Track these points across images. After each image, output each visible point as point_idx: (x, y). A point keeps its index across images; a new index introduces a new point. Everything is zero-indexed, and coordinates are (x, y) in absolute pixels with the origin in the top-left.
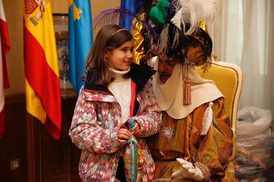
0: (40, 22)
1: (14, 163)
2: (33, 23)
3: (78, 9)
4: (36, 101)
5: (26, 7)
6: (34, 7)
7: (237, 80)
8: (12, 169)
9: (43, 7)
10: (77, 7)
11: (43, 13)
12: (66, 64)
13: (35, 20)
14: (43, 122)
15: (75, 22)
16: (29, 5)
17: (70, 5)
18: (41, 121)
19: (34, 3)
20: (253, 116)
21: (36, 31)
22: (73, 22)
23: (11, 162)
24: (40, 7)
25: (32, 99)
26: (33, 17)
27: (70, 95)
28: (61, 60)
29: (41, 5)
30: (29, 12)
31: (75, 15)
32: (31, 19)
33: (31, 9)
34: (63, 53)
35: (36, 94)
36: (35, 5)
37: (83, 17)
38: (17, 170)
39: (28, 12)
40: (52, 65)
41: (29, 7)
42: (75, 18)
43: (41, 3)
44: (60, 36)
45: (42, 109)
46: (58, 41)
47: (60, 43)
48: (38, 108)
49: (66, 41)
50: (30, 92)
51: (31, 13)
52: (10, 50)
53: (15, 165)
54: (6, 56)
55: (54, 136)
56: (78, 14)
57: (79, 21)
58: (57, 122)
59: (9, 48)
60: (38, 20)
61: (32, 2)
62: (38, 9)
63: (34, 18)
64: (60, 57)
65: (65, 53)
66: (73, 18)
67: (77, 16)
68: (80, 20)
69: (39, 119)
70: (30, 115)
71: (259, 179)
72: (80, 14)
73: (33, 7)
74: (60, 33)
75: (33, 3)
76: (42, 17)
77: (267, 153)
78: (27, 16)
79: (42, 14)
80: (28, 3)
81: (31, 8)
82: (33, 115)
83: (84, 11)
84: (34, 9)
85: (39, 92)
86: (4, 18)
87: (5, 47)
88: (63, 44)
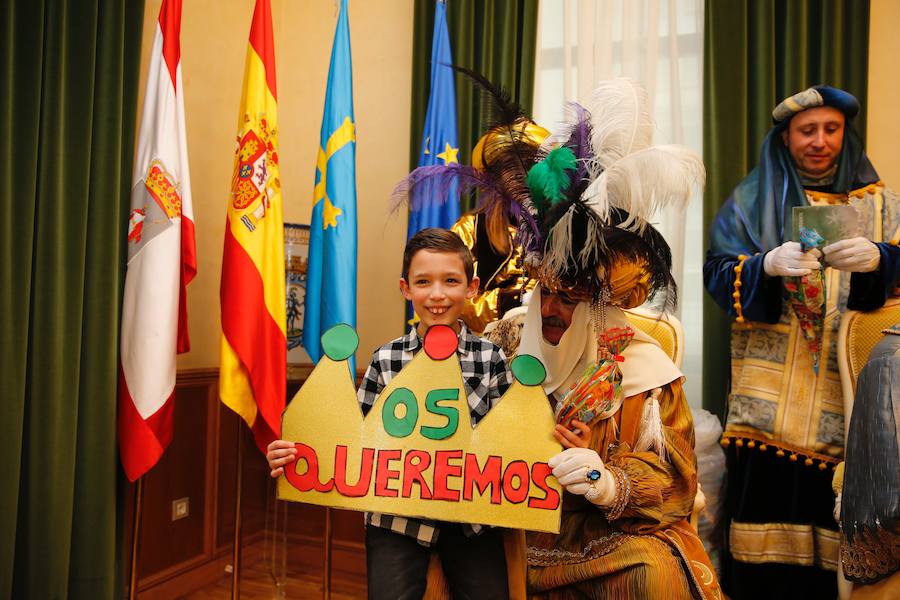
0: (260, 226)
1: (179, 506)
2: (248, 226)
3: (335, 207)
4: (241, 381)
5: (236, 196)
6: (252, 196)
8: (174, 519)
9: (268, 198)
10: (333, 204)
11: (266, 210)
12: (292, 318)
13: (251, 220)
14: (251, 424)
15: (325, 232)
16: (243, 193)
17: (317, 201)
18: (247, 421)
19: (253, 189)
21: (250, 242)
22: (319, 234)
23: (174, 502)
24: (263, 198)
25: (233, 375)
26: (247, 215)
29: (265, 194)
30: (242, 204)
31: (326, 219)
32: (244, 219)
33: (245, 200)
34: (289, 297)
35: (242, 366)
36: (255, 192)
37: (343, 221)
38: (182, 520)
39: (238, 205)
41: (242, 196)
42: (326, 224)
45: (249, 397)
48: (244, 395)
49: (295, 274)
50: (229, 361)
51: (245, 207)
52: (197, 276)
53: (181, 509)
54: (188, 287)
56: (333, 218)
57: (334, 230)
59: (194, 272)
60: (257, 221)
61: (249, 187)
62: (258, 201)
63: (250, 217)
65: (292, 296)
66: (323, 224)
67: (330, 220)
68: (337, 228)
69: (244, 417)
70: (225, 408)
72: (336, 217)
73: (249, 196)
75: (250, 189)
76: (264, 217)
78: (236, 212)
79: (265, 212)
80: (241, 188)
81: (246, 197)
82: (232, 408)
83: (345, 212)
84: (252, 200)
85: (248, 362)
86: (189, 214)
87: (187, 270)
88: (289, 279)
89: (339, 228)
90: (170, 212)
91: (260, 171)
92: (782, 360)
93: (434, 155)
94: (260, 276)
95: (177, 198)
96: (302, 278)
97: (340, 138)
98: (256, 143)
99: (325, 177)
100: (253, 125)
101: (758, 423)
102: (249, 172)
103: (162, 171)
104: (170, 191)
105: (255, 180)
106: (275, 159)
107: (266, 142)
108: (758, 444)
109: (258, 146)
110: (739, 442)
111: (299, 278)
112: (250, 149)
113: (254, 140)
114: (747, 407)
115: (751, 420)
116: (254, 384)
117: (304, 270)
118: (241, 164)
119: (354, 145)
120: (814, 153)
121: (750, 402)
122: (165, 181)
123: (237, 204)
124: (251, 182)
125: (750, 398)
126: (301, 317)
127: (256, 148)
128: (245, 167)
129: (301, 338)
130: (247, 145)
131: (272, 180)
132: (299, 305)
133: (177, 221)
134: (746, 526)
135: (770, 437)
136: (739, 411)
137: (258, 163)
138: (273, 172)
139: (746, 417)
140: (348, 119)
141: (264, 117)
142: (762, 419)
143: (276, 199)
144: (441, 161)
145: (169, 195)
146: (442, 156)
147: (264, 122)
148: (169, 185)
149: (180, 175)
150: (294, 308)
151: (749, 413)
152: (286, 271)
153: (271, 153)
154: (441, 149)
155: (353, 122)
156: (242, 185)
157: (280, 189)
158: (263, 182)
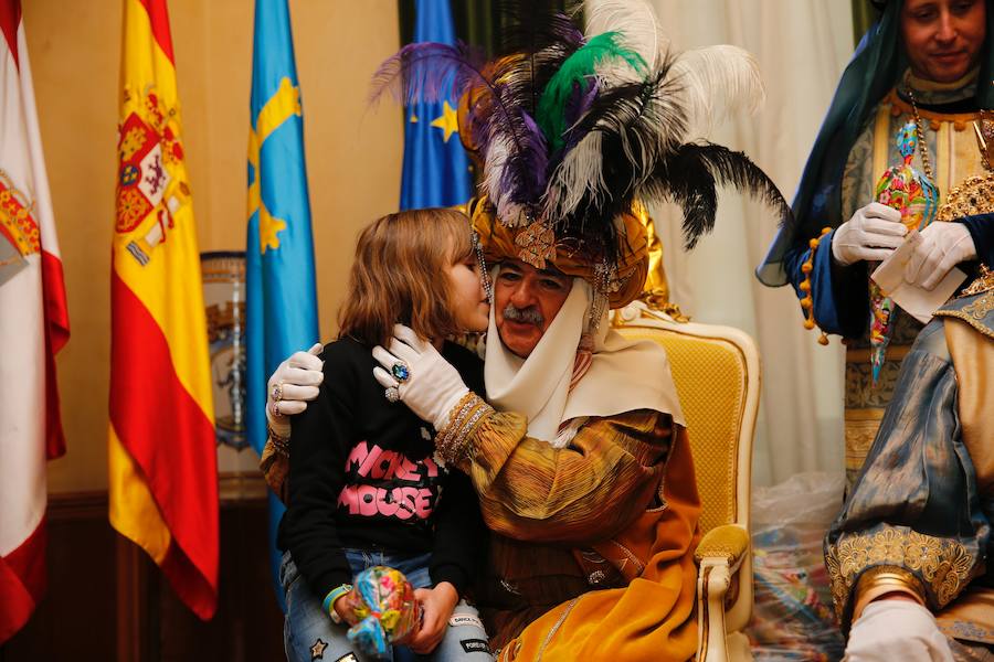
0: (157, 256)
2: (138, 258)
3: (274, 218)
4: (139, 493)
5: (118, 214)
6: (142, 212)
7: (743, 376)
9: (169, 213)
10: (271, 213)
11: (167, 232)
13: (143, 249)
14: (158, 559)
15: (263, 258)
16: (127, 208)
17: (251, 214)
18: (152, 554)
19: (142, 200)
21: (142, 282)
22: (257, 262)
24: (160, 214)
25: (126, 485)
26: (135, 241)
27: (251, 495)
28: (226, 388)
29: (162, 207)
30: (126, 226)
31: (263, 239)
32: (132, 248)
33: (131, 217)
35: (139, 471)
36: (144, 207)
37: (288, 239)
39: (122, 227)
40: (195, 386)
41: (127, 213)
42: (264, 245)
44: (224, 315)
45: (157, 518)
46: (218, 332)
47: (223, 336)
48: (143, 513)
50: (120, 463)
51: (131, 229)
54: (58, 358)
55: (196, 609)
56: (273, 235)
57: (275, 253)
58: (206, 561)
59: (65, 334)
60: (151, 248)
61: (136, 198)
62: (152, 218)
63: (140, 244)
64: (224, 378)
66: (259, 245)
67: (268, 238)
68: (279, 249)
69: (145, 548)
70: (118, 535)
72: (278, 234)
73: (137, 212)
74: (222, 307)
75: (138, 202)
76: (163, 241)
78: (120, 239)
79: (164, 235)
80: (123, 201)
81: (133, 214)
82: (128, 534)
83: (290, 223)
84: (142, 218)
86: (52, 247)
87: (55, 330)
89: (282, 250)
90: (24, 246)
91: (152, 174)
93: (426, 122)
95: (33, 225)
97: (278, 110)
98: (142, 131)
99: (259, 173)
100: (138, 106)
102: (134, 176)
103: (7, 186)
104: (22, 214)
105: (145, 187)
106: (178, 152)
107: (161, 131)
109: (145, 136)
112: (134, 141)
113: (138, 127)
116: (160, 496)
118: (123, 166)
119: (300, 122)
120: (941, 51)
122: (13, 200)
123: (120, 228)
124: (139, 191)
127: (143, 140)
128: (128, 170)
130: (129, 136)
131: (174, 185)
133: (34, 259)
137: (149, 159)
138: (175, 173)
140: (286, 82)
141: (154, 91)
143: (182, 212)
144: (438, 132)
145: (20, 222)
146: (440, 123)
147: (153, 99)
148: (19, 206)
149: (34, 192)
153: (170, 144)
154: (437, 113)
155: (295, 83)
156: (124, 197)
157: (189, 197)
158: (159, 189)
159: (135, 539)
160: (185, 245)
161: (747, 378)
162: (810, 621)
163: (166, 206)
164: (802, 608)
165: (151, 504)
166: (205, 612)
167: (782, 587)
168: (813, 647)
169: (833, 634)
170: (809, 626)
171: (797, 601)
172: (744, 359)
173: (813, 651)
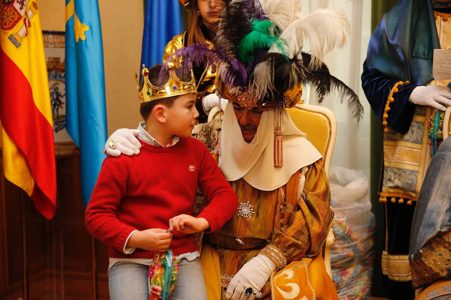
0: (24, 42)
2: (15, 44)
3: (83, 24)
4: (20, 162)
5: (2, 19)
6: (16, 19)
7: (329, 131)
9: (29, 19)
10: (81, 22)
11: (28, 29)
12: (57, 107)
13: (17, 38)
14: (30, 194)
15: (77, 44)
16: (8, 16)
17: (69, 18)
18: (27, 192)
19: (15, 13)
20: (338, 179)
22: (72, 44)
24: (25, 20)
25: (13, 159)
26: (13, 35)
29: (26, 17)
30: (8, 26)
31: (77, 33)
33: (10, 22)
34: (53, 90)
35: (20, 152)
36: (17, 17)
37: (90, 36)
39: (5, 27)
40: (43, 107)
41: (8, 20)
42: (77, 38)
43: (26, 13)
45: (28, 174)
48: (23, 173)
49: (56, 72)
50: (9, 148)
51: (10, 28)
55: (44, 214)
56: (82, 32)
57: (84, 42)
58: (51, 193)
60: (21, 39)
61: (12, 11)
62: (21, 22)
63: (16, 36)
65: (55, 90)
66: (75, 36)
67: (80, 34)
68: (86, 40)
69: (24, 189)
71: (354, 267)
72: (85, 32)
73: (13, 19)
75: (13, 14)
76: (26, 35)
77: (363, 232)
78: (4, 32)
79: (27, 31)
80: (5, 13)
81: (11, 20)
82: (15, 183)
83: (91, 27)
84: (16, 22)
85: (24, 148)
88: (51, 76)
89: (87, 40)
92: (420, 141)
94: (28, 82)
96: (63, 75)
101: (405, 186)
105: (17, 6)
108: (406, 200)
110: (393, 200)
111: (60, 75)
114: (398, 175)
115: (400, 185)
116: (30, 164)
117: (63, 68)
121: (400, 172)
124: (14, 8)
125: (399, 169)
126: (64, 106)
129: (65, 122)
131: (30, 4)
132: (62, 97)
134: (396, 257)
135: (414, 195)
136: (392, 178)
139: (397, 182)
142: (407, 183)
143: (35, 20)
150: (57, 99)
151: (399, 180)
152: (49, 70)
156: (6, 10)
157: (37, 10)
158: (24, 7)
159: (19, 186)
160: (36, 36)
161: (331, 132)
162: (346, 240)
163: (27, 15)
164: (344, 235)
165: (26, 168)
166: (49, 216)
167: (336, 225)
168: (347, 250)
169: (356, 244)
170: (346, 242)
171: (342, 231)
172: (330, 123)
173: (348, 252)
